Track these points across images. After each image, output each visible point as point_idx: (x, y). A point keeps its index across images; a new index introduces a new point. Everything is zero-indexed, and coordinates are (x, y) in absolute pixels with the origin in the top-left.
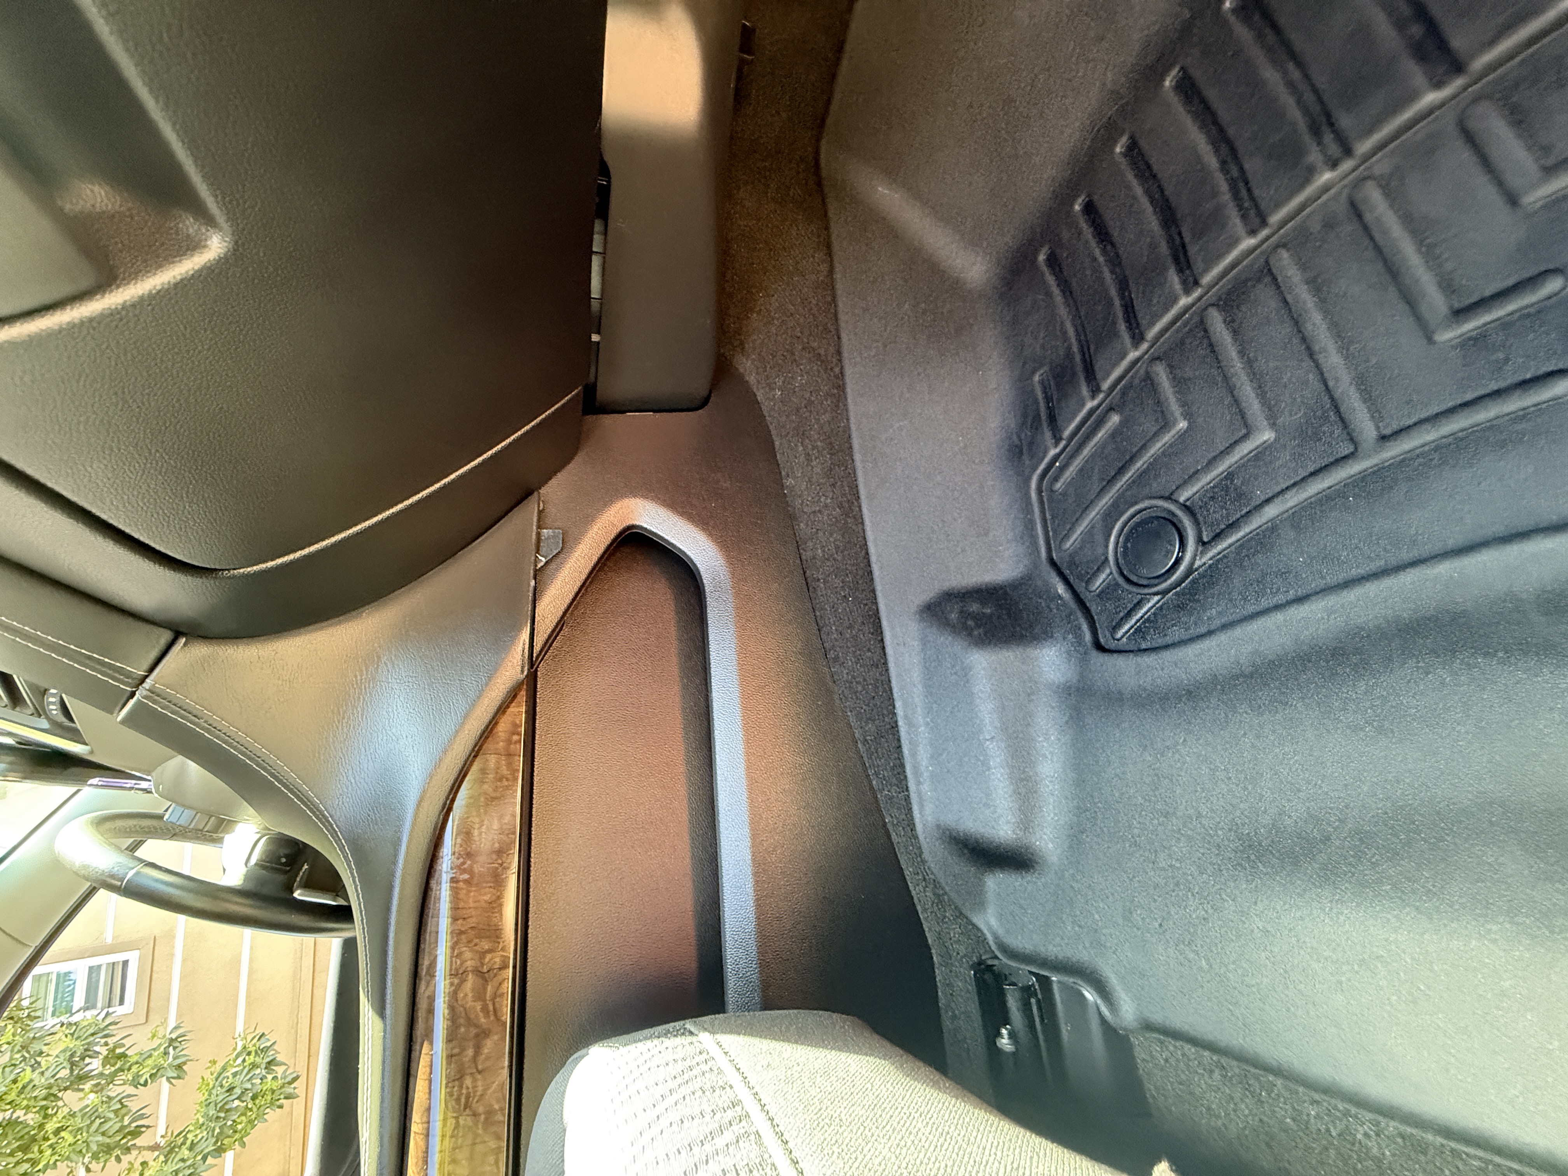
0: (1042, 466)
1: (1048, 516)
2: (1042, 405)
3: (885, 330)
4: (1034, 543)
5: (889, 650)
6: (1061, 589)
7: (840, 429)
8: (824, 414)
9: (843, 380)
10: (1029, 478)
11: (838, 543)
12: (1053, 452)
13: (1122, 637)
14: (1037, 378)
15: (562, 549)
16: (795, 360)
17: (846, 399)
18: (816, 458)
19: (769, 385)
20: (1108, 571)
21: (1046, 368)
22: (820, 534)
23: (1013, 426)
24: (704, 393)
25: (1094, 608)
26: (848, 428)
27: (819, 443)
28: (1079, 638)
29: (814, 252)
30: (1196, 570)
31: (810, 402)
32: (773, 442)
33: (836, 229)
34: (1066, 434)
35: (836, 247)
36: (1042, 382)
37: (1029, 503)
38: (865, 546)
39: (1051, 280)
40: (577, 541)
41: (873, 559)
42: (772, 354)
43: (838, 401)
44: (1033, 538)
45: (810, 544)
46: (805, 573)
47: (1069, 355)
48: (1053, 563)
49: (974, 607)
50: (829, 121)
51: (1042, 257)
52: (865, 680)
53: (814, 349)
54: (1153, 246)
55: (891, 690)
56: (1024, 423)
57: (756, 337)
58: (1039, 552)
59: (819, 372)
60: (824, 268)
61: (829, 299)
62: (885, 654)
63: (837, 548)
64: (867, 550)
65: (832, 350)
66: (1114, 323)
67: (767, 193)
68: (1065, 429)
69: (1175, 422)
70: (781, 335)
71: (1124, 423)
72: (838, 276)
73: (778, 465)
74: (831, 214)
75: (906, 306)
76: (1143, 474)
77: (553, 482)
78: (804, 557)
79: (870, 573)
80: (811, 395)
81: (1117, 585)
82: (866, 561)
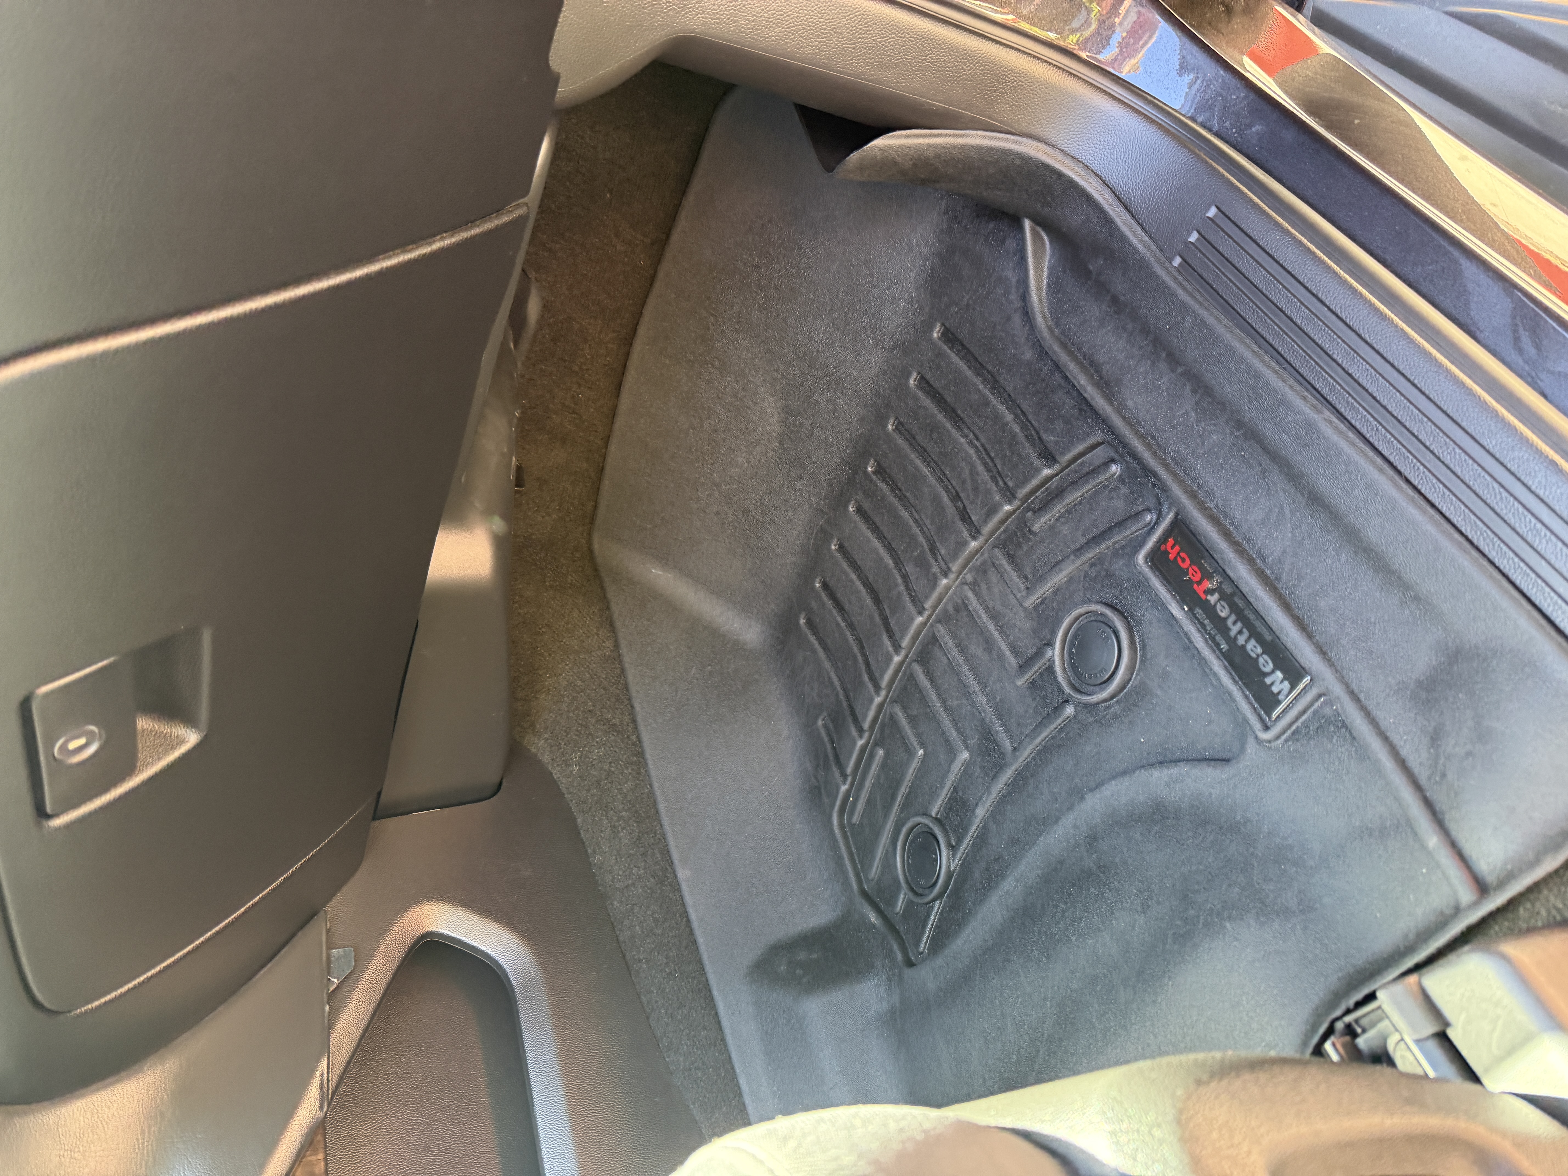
0: (838, 803)
1: (854, 850)
2: (829, 746)
3: (676, 695)
4: (846, 879)
5: (725, 1023)
6: (873, 918)
7: (645, 796)
8: (626, 783)
9: (641, 747)
10: (830, 817)
11: (656, 916)
12: (844, 788)
13: (924, 950)
14: (820, 723)
15: (355, 967)
16: (590, 734)
17: (646, 765)
18: (623, 829)
19: (566, 762)
20: (903, 892)
21: (825, 714)
22: (636, 909)
23: (810, 768)
24: (496, 779)
25: (901, 928)
26: (651, 794)
27: (624, 813)
28: (893, 960)
29: (598, 630)
30: (954, 871)
31: (609, 773)
32: (574, 819)
33: (616, 609)
34: (849, 770)
35: (618, 624)
36: (825, 726)
37: (835, 840)
38: (685, 914)
39: (812, 639)
40: (370, 958)
41: (695, 925)
42: (565, 731)
43: (639, 768)
44: (844, 872)
45: (626, 922)
46: (624, 956)
47: (839, 703)
48: (865, 894)
49: (802, 956)
50: (599, 521)
51: (802, 621)
52: (704, 1063)
53: (608, 721)
54: (871, 617)
55: (733, 1068)
56: (818, 766)
57: (547, 717)
58: (851, 886)
59: (616, 741)
60: (609, 644)
61: (618, 671)
62: (721, 1030)
63: (656, 921)
64: (687, 916)
65: (626, 719)
66: (860, 676)
67: (545, 582)
68: (847, 767)
69: (916, 752)
70: (573, 711)
71: (887, 755)
72: (624, 650)
73: (583, 843)
74: (610, 595)
75: (694, 670)
76: (908, 797)
77: (339, 897)
78: (621, 939)
79: (695, 942)
80: (610, 766)
81: (912, 902)
82: (687, 930)
